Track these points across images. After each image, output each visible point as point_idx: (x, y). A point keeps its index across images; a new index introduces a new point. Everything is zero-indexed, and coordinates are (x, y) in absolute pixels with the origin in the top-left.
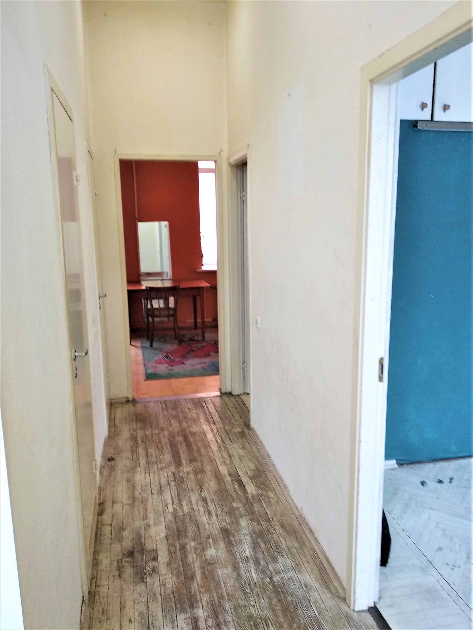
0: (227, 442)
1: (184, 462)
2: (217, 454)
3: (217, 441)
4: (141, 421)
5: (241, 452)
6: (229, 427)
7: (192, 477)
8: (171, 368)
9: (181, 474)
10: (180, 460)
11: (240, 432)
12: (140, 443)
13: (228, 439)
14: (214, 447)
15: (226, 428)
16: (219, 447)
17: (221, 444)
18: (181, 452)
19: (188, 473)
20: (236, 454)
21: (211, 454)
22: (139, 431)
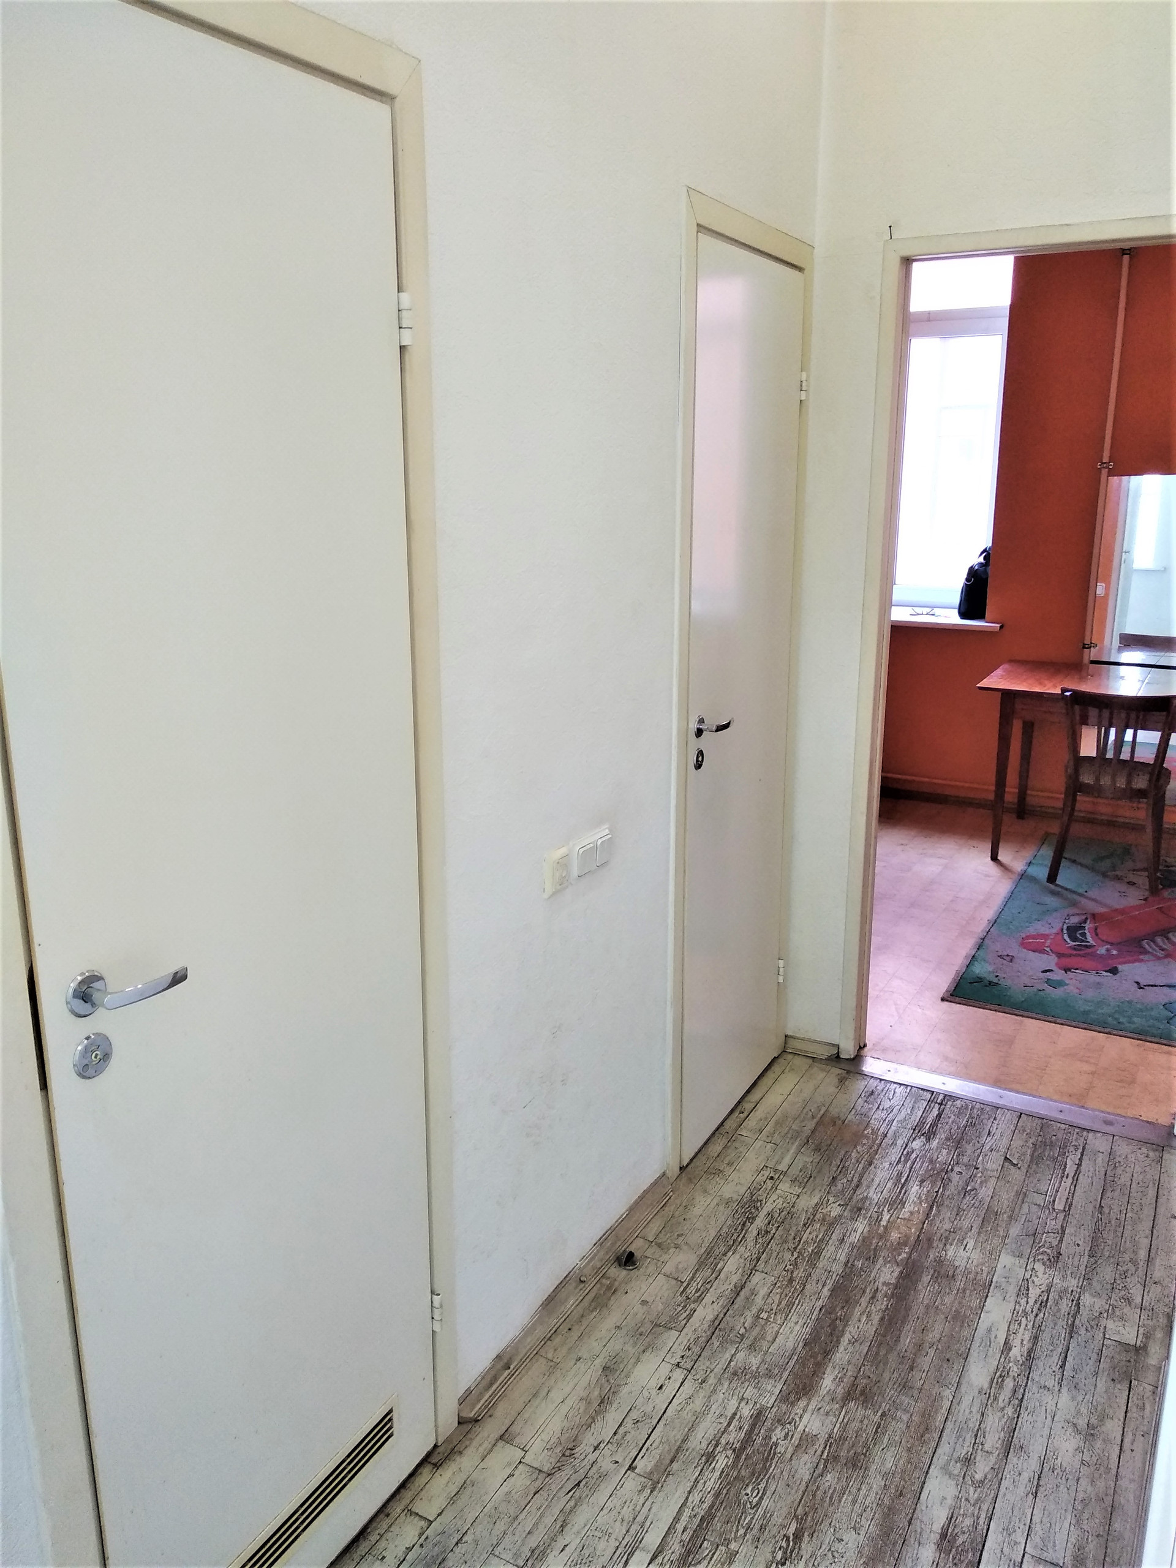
0: (1045, 1371)
1: (828, 1382)
2: (968, 1406)
3: (1007, 1347)
4: (818, 1149)
5: (1067, 1446)
6: (1100, 1304)
7: (804, 1467)
8: (1058, 975)
9: (778, 1434)
10: (818, 1371)
11: (1125, 1347)
12: (755, 1233)
13: (1055, 1359)
14: (978, 1374)
15: (1087, 1299)
16: (998, 1378)
17: (1015, 1369)
18: (851, 1332)
19: (806, 1441)
20: (1037, 1448)
21: (948, 1393)
22: (784, 1187)
